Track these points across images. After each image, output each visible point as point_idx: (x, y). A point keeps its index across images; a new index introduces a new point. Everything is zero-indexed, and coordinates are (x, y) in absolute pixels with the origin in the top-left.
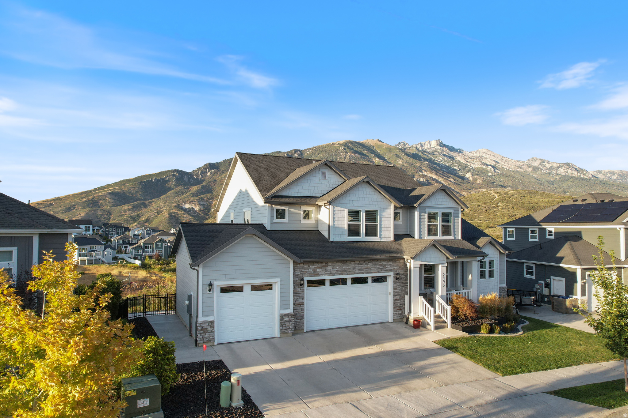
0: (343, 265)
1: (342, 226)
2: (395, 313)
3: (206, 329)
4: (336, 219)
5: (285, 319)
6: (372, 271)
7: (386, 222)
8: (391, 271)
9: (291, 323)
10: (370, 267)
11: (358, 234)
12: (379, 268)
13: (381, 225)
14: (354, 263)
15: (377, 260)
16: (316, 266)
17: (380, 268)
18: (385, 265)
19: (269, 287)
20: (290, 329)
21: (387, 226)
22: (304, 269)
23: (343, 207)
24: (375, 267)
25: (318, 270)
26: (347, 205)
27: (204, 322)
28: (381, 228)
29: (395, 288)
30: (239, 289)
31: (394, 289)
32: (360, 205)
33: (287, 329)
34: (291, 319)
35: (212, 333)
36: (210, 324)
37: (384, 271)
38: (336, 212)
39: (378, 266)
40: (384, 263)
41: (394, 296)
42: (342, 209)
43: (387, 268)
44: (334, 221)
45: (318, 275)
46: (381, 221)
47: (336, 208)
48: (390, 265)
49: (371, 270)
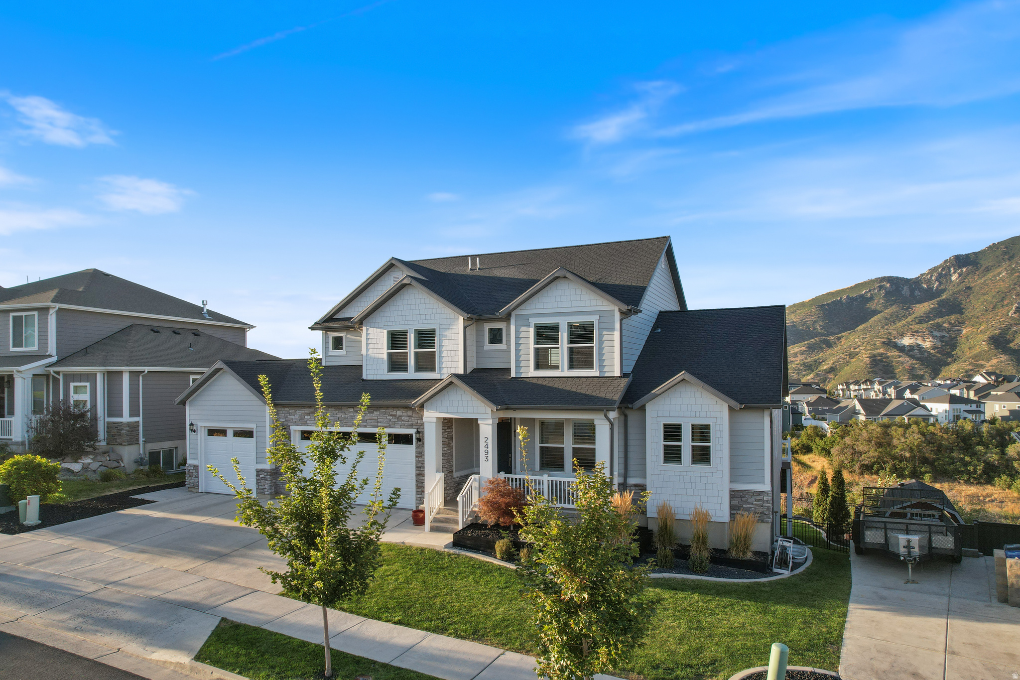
0: (337, 412)
1: (381, 356)
2: (418, 496)
3: (192, 473)
4: (371, 346)
5: (261, 476)
6: (379, 424)
7: (450, 348)
8: (411, 426)
9: (267, 482)
10: (376, 418)
11: (404, 368)
12: (390, 420)
13: (441, 352)
14: (352, 410)
15: (388, 407)
16: (304, 412)
17: (392, 420)
18: (400, 416)
21: (453, 353)
22: (290, 415)
23: (381, 328)
24: (384, 418)
25: (306, 417)
26: (386, 324)
27: (190, 465)
28: (440, 357)
30: (222, 432)
31: (417, 457)
32: (406, 323)
35: (197, 479)
36: (195, 468)
37: (399, 426)
38: (371, 336)
39: (388, 418)
40: (399, 413)
42: (379, 330)
43: (403, 421)
44: (367, 350)
45: (309, 424)
46: (441, 346)
47: (371, 330)
48: (409, 416)
49: (378, 422)
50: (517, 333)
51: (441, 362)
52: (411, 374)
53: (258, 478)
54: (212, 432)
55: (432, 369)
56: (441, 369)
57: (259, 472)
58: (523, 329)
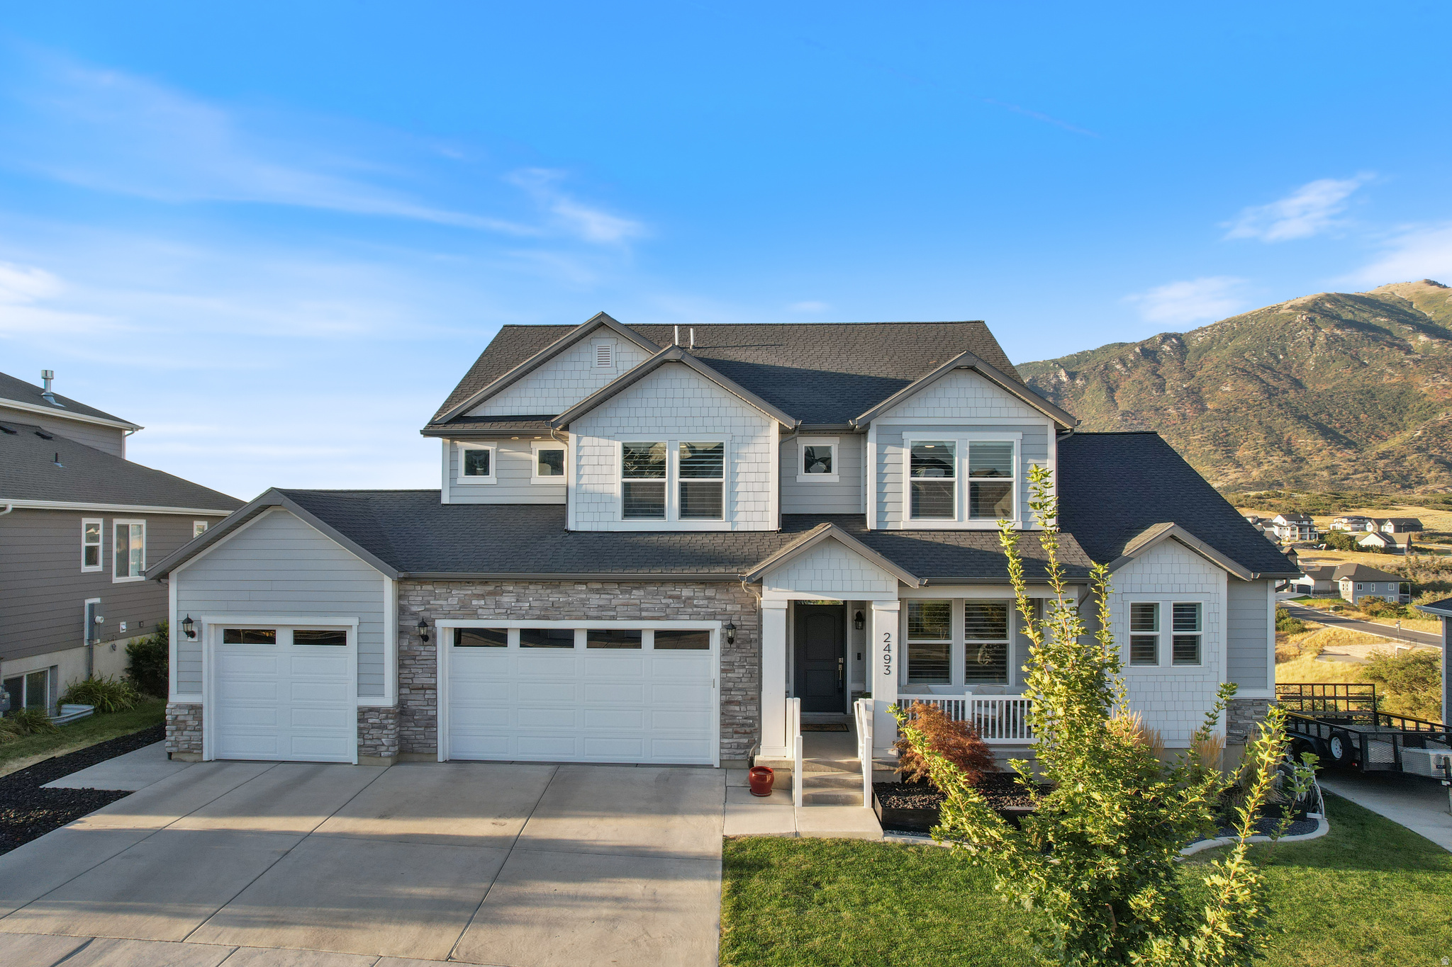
0: (549, 591)
1: (607, 489)
2: (726, 741)
3: (184, 722)
4: (586, 470)
5: (371, 721)
6: (644, 614)
7: (752, 477)
8: (713, 616)
9: (385, 732)
10: (638, 602)
11: (657, 510)
12: (668, 606)
13: (733, 484)
14: (584, 587)
15: (663, 582)
16: (470, 592)
17: (672, 605)
18: (689, 598)
19: (337, 638)
20: (384, 748)
21: (757, 487)
22: (435, 599)
23: (609, 437)
24: (655, 601)
25: (474, 602)
26: (620, 430)
27: (179, 706)
28: (732, 492)
29: (727, 668)
30: (264, 637)
31: (723, 671)
32: (662, 430)
33: (376, 747)
34: (386, 722)
35: (198, 733)
36: (192, 712)
37: (688, 617)
38: (586, 451)
39: (663, 601)
40: (686, 592)
41: (724, 690)
42: (604, 442)
43: (696, 606)
44: (579, 476)
45: (474, 615)
46: (734, 474)
47: (586, 441)
48: (709, 598)
49: (641, 610)
50: (880, 455)
51: (733, 502)
52: (672, 521)
53: (362, 725)
54: (233, 636)
55: (717, 514)
56: (732, 513)
57: (363, 714)
58: (890, 449)
